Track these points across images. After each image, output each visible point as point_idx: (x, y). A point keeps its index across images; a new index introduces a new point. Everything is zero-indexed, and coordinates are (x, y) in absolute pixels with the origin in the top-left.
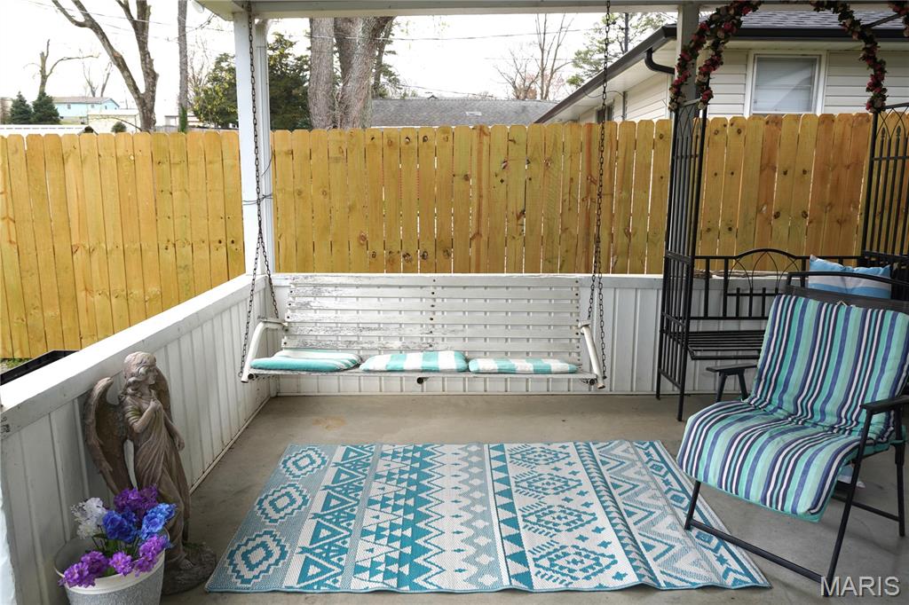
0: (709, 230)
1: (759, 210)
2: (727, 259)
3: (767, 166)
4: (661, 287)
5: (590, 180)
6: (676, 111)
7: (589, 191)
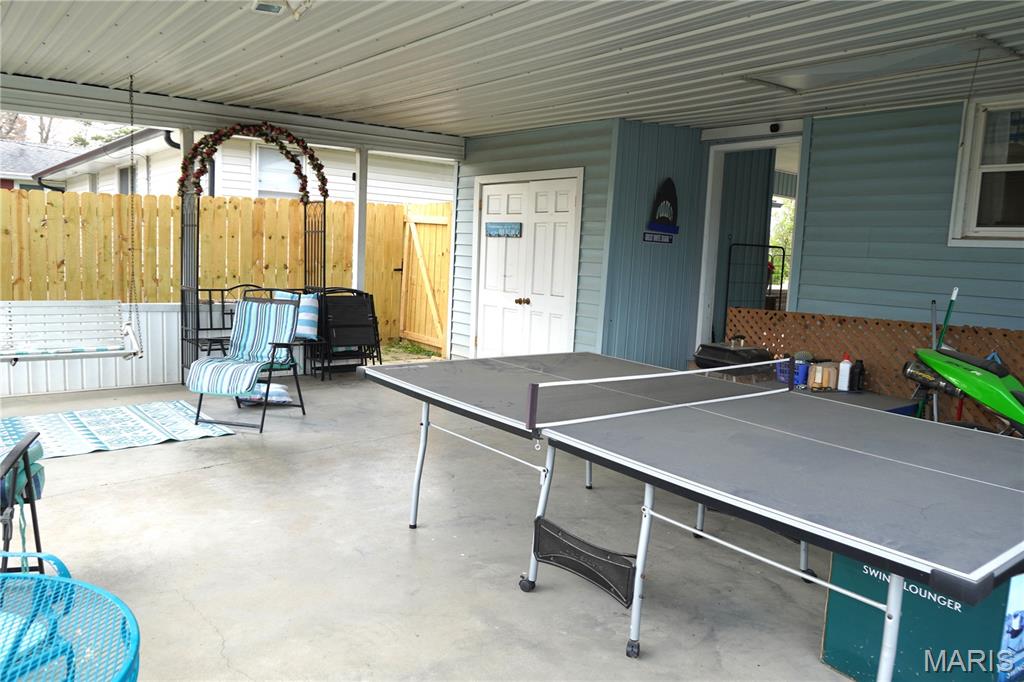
0: (219, 277)
1: (254, 263)
2: (222, 291)
3: (257, 233)
4: (180, 309)
5: (122, 238)
6: (182, 196)
7: (121, 247)
